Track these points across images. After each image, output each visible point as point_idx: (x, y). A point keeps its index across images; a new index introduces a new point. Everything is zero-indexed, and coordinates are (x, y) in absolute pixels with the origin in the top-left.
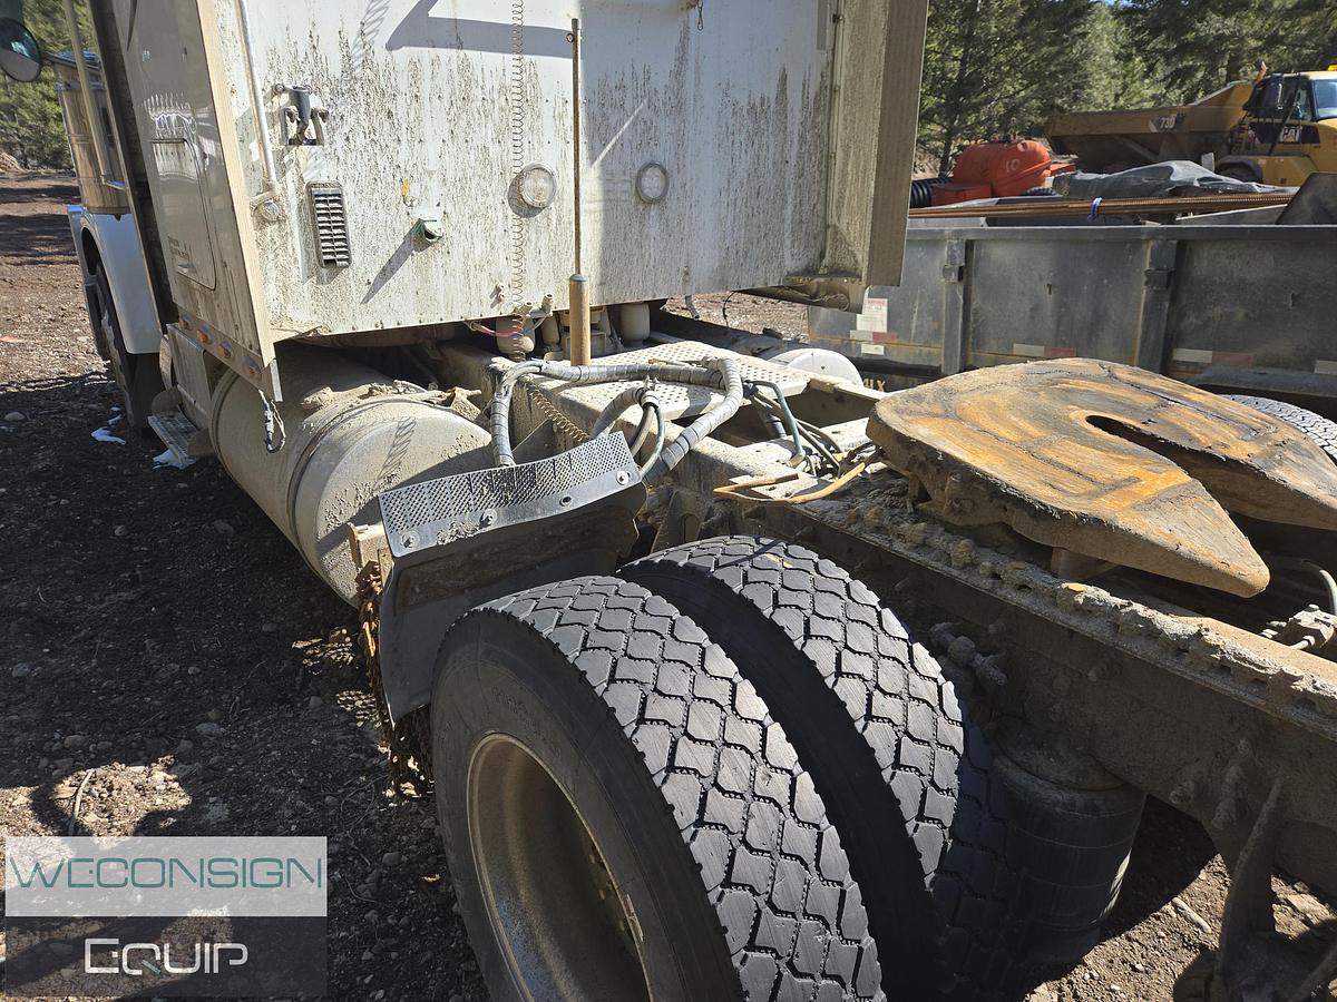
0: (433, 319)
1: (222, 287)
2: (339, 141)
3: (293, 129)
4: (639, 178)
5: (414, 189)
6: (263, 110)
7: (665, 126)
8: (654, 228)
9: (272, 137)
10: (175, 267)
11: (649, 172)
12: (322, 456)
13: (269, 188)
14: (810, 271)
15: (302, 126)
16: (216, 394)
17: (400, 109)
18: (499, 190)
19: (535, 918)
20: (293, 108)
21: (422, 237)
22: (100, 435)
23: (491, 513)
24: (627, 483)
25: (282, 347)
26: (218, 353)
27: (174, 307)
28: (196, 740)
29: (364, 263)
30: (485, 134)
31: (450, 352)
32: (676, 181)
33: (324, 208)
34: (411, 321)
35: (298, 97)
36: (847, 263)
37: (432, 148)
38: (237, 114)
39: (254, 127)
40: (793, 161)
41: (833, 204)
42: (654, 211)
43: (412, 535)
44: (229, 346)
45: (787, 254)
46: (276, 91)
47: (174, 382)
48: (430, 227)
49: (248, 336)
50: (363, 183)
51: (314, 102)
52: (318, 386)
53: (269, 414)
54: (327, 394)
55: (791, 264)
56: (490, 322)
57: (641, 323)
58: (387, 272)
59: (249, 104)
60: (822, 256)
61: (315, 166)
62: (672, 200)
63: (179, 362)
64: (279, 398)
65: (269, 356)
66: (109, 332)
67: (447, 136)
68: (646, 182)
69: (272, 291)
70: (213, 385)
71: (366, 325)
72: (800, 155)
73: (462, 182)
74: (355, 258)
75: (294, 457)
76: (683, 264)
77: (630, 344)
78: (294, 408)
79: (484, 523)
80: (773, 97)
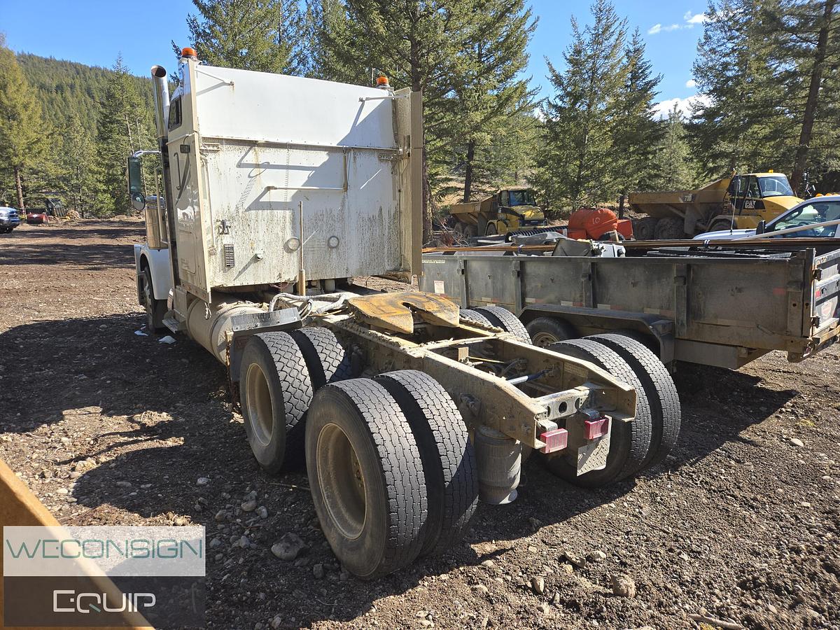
0: (259, 283)
1: (197, 273)
2: (234, 233)
3: (221, 230)
4: (329, 240)
5: (255, 245)
6: (214, 226)
7: (337, 225)
8: (334, 256)
9: (215, 232)
10: (181, 267)
11: (332, 239)
12: (221, 319)
13: (213, 246)
14: (395, 270)
15: (224, 229)
16: (189, 308)
17: (252, 225)
18: (280, 246)
19: (260, 420)
20: (222, 226)
21: (256, 259)
22: (138, 333)
23: (259, 324)
24: (296, 320)
25: (213, 290)
26: (193, 292)
27: (180, 280)
28: (175, 407)
29: (238, 266)
30: (278, 229)
31: (266, 294)
32: (342, 241)
33: (228, 252)
34: (251, 283)
35: (223, 223)
36: (407, 267)
37: (261, 234)
38: (207, 227)
39: (210, 231)
40: (386, 234)
41: (403, 248)
42: (334, 250)
43: (239, 327)
44: (197, 290)
45: (386, 264)
46: (217, 221)
47: (173, 308)
48: (258, 256)
49: (204, 286)
50: (240, 244)
51: (228, 224)
52: (223, 302)
53: (207, 309)
54: (225, 304)
55: (388, 268)
56: (277, 284)
57: (332, 285)
58: (245, 269)
59: (210, 224)
60: (401, 265)
61: (227, 240)
62: (341, 247)
63: (176, 300)
64: (210, 302)
65: (209, 290)
66: (148, 293)
67: (266, 231)
68: (331, 241)
69: (212, 274)
70: (188, 305)
71: (238, 284)
72: (389, 233)
73: (270, 243)
74: (236, 265)
75: (213, 321)
76: (345, 267)
77: (327, 292)
78: (214, 307)
79: (256, 326)
80: (377, 215)
